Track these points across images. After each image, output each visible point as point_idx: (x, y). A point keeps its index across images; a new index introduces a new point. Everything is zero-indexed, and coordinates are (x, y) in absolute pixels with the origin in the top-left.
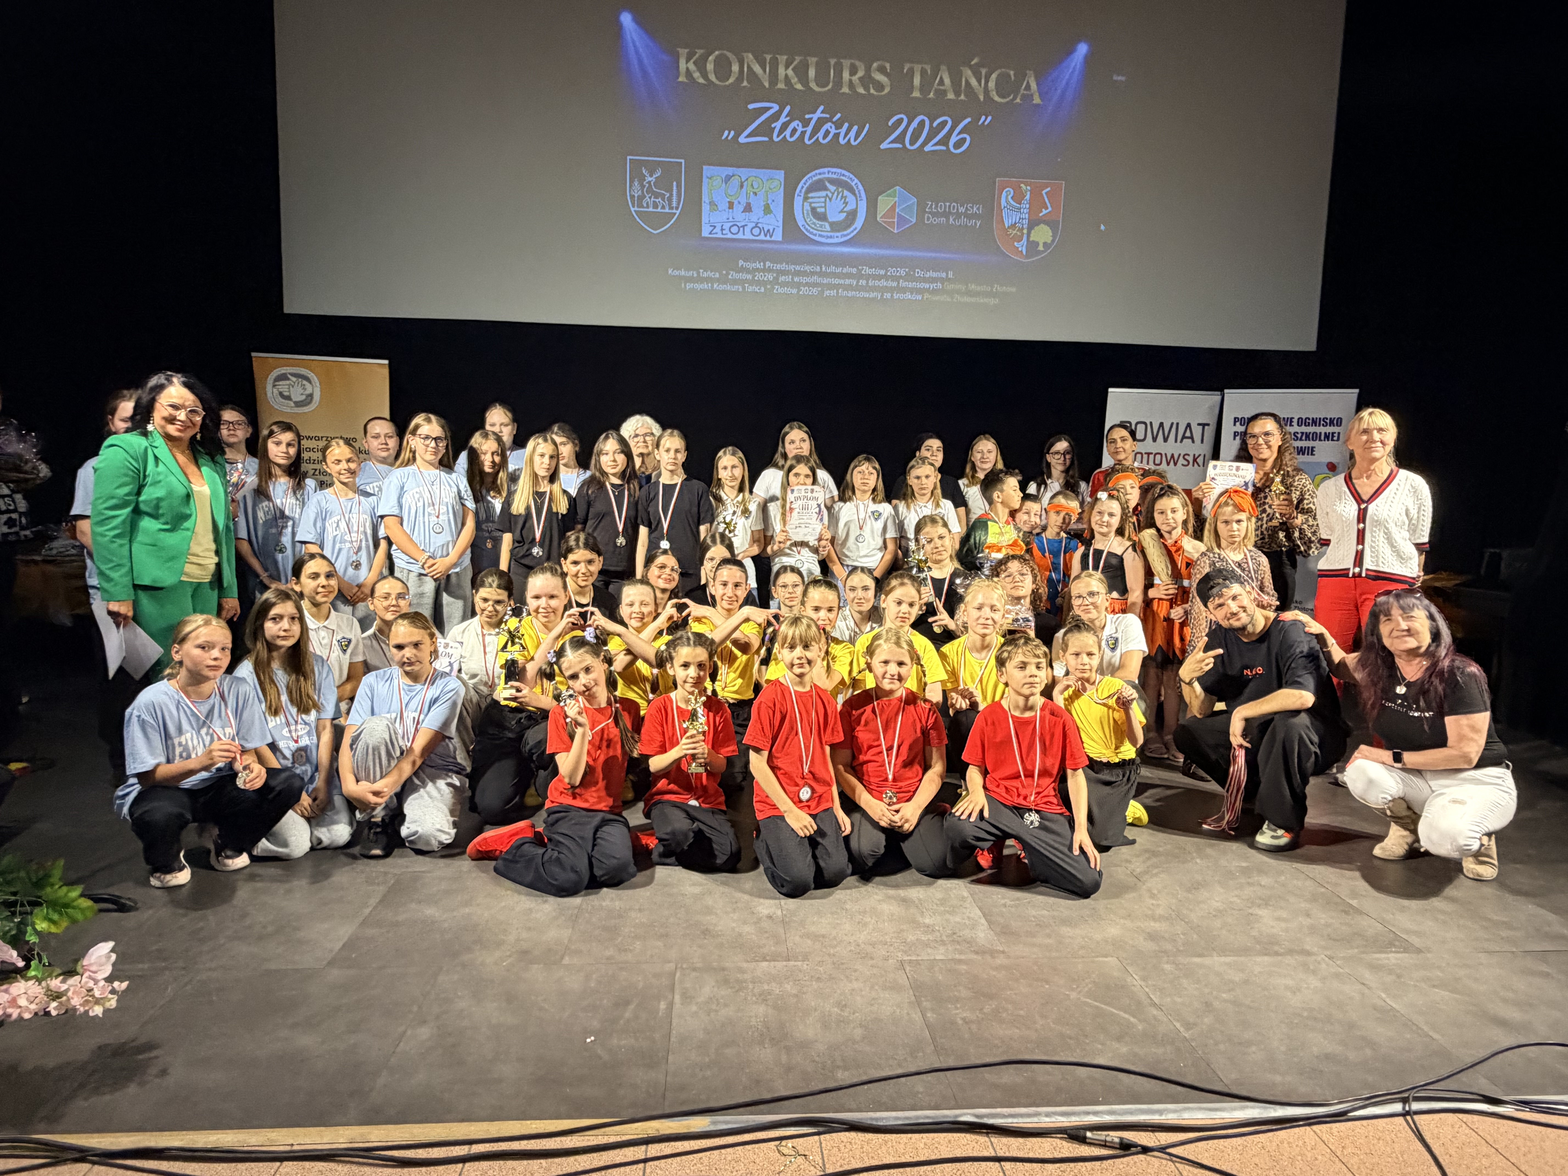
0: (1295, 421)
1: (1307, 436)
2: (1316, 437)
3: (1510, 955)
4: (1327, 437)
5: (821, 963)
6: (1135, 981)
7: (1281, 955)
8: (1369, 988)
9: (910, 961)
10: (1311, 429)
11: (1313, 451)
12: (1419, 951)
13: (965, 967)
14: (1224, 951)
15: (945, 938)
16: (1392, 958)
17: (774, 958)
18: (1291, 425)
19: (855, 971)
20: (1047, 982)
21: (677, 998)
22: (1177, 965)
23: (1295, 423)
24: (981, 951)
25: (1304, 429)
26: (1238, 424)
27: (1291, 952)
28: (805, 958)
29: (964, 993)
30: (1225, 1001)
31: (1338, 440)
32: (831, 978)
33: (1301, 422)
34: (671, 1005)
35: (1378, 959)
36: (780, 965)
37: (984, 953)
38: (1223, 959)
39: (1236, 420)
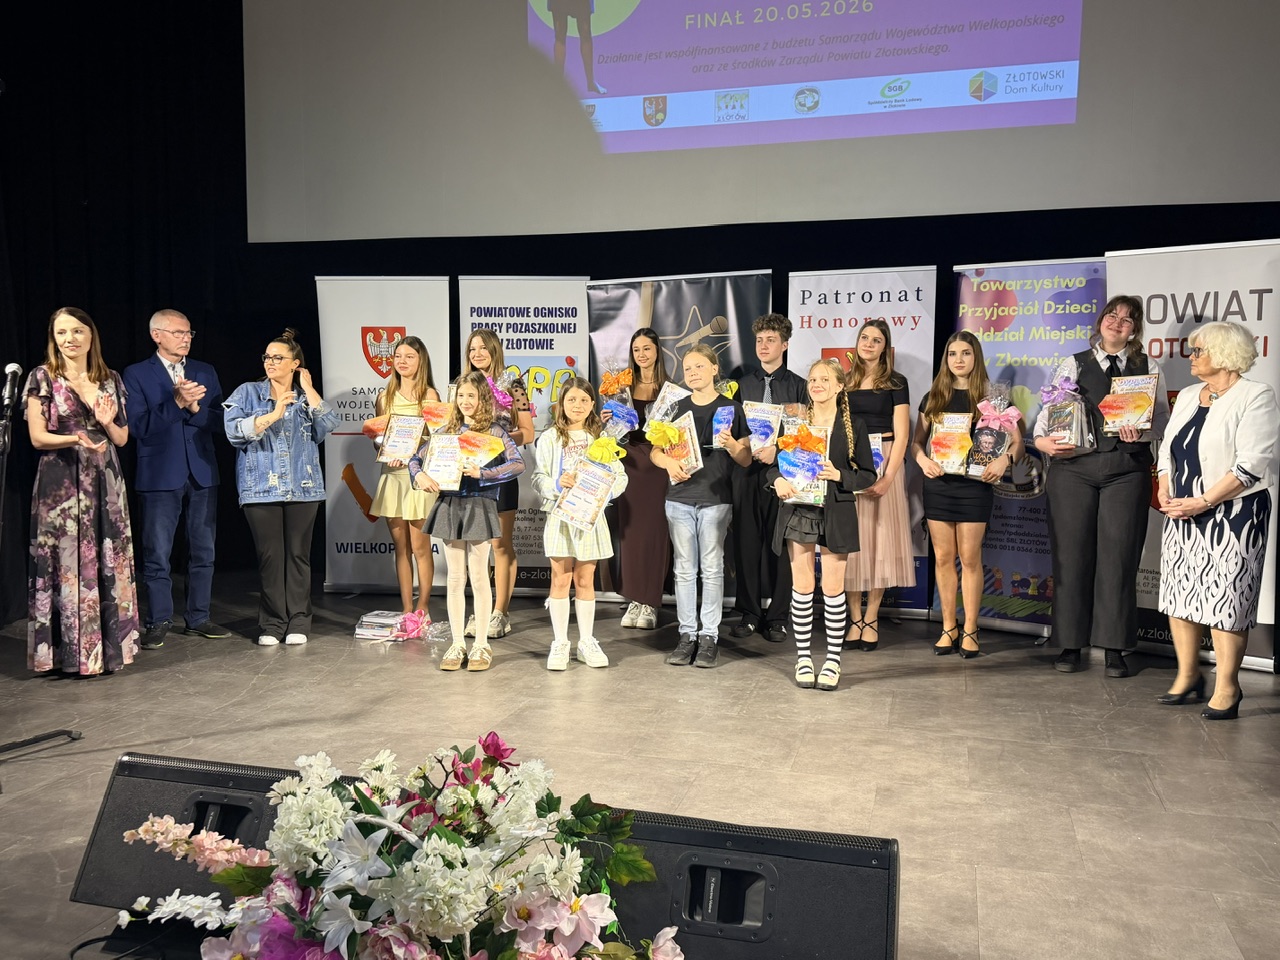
0: (532, 311)
1: (545, 328)
2: (553, 328)
4: (564, 328)
11: (551, 344)
23: (532, 314)
25: (541, 320)
26: (475, 314)
31: (574, 332)
33: (538, 312)
39: (473, 310)
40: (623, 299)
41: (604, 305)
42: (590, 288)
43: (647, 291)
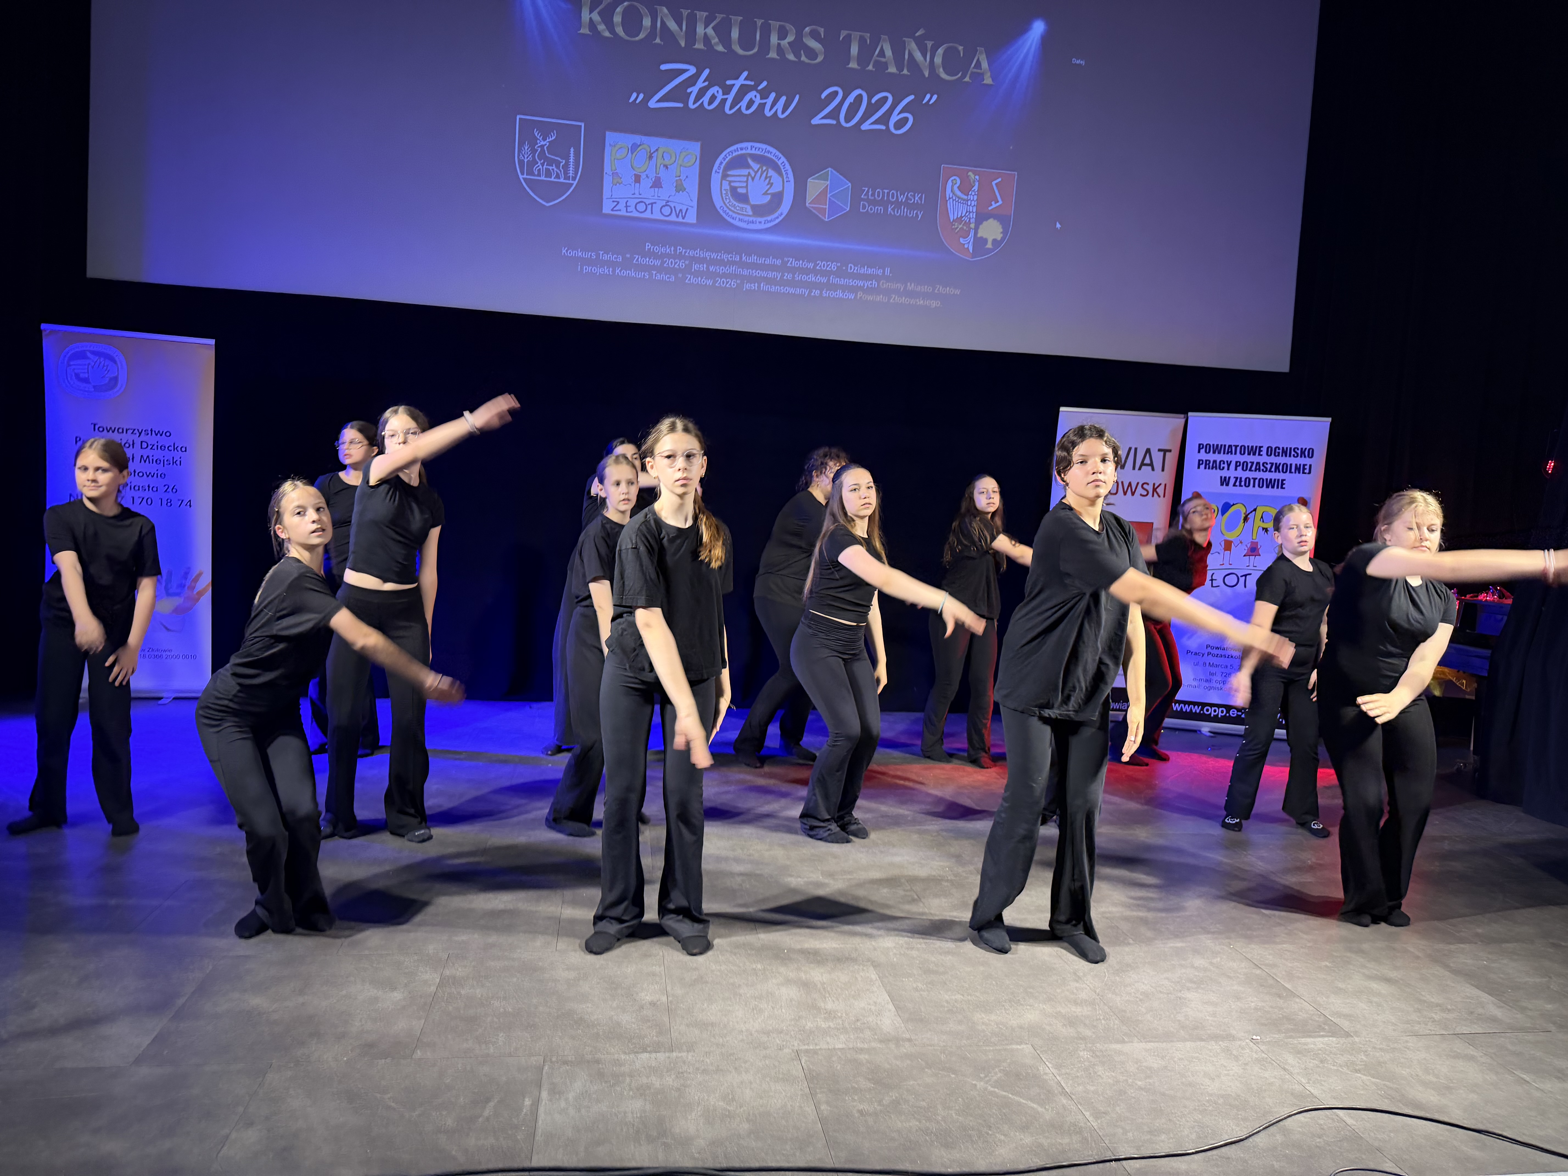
0: (1264, 450)
1: (1277, 468)
2: (1286, 468)
3: (1437, 1038)
4: (1298, 469)
5: (707, 1054)
6: (1048, 1070)
7: (1202, 1040)
8: (1291, 1074)
9: (807, 1051)
10: (1281, 460)
11: (1283, 484)
12: (1348, 1035)
13: (867, 1057)
14: (1144, 1037)
15: (846, 1025)
16: (1319, 1043)
17: (657, 1048)
18: (1259, 454)
19: (745, 1062)
20: (954, 1072)
21: (544, 1095)
22: (1093, 1052)
23: (1264, 452)
24: (885, 1040)
25: (1273, 459)
26: (1202, 451)
27: (1215, 1038)
28: (691, 1048)
29: (864, 1084)
30: (1141, 1088)
31: (1310, 473)
32: (718, 1070)
33: (1271, 451)
34: (536, 1103)
35: (1305, 1044)
36: (661, 1056)
37: (889, 1040)
38: (1143, 1045)
39: (1201, 446)
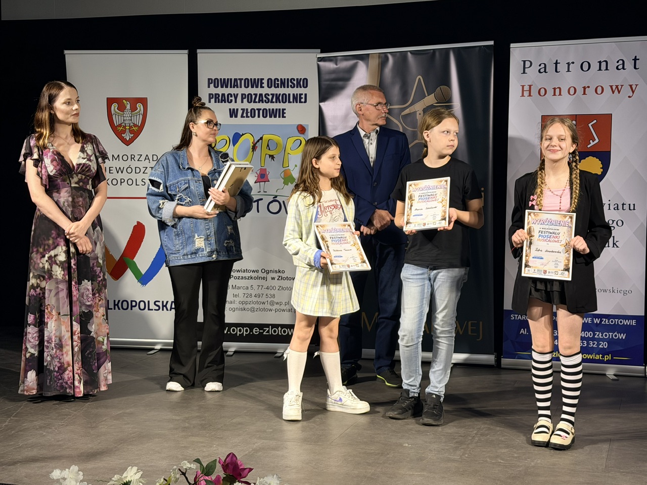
0: (265, 82)
1: (277, 98)
2: (285, 99)
4: (295, 98)
10: (280, 91)
11: (284, 113)
18: (262, 87)
23: (265, 85)
25: (273, 90)
26: (212, 85)
31: (305, 102)
33: (272, 83)
39: (210, 81)
40: (351, 71)
41: (333, 76)
42: (320, 59)
43: (374, 63)
